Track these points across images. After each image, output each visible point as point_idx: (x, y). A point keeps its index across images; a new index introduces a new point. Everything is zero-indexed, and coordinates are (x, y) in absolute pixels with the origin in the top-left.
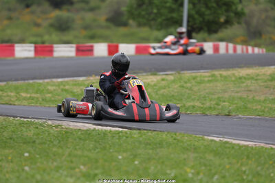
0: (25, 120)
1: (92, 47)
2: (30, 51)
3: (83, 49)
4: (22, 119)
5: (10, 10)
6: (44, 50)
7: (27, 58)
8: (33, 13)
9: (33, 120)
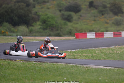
0: (75, 65)
1: (121, 33)
2: (94, 35)
3: (117, 34)
4: (73, 65)
5: (95, 16)
6: (100, 35)
7: (91, 38)
8: (105, 17)
9: (77, 65)
